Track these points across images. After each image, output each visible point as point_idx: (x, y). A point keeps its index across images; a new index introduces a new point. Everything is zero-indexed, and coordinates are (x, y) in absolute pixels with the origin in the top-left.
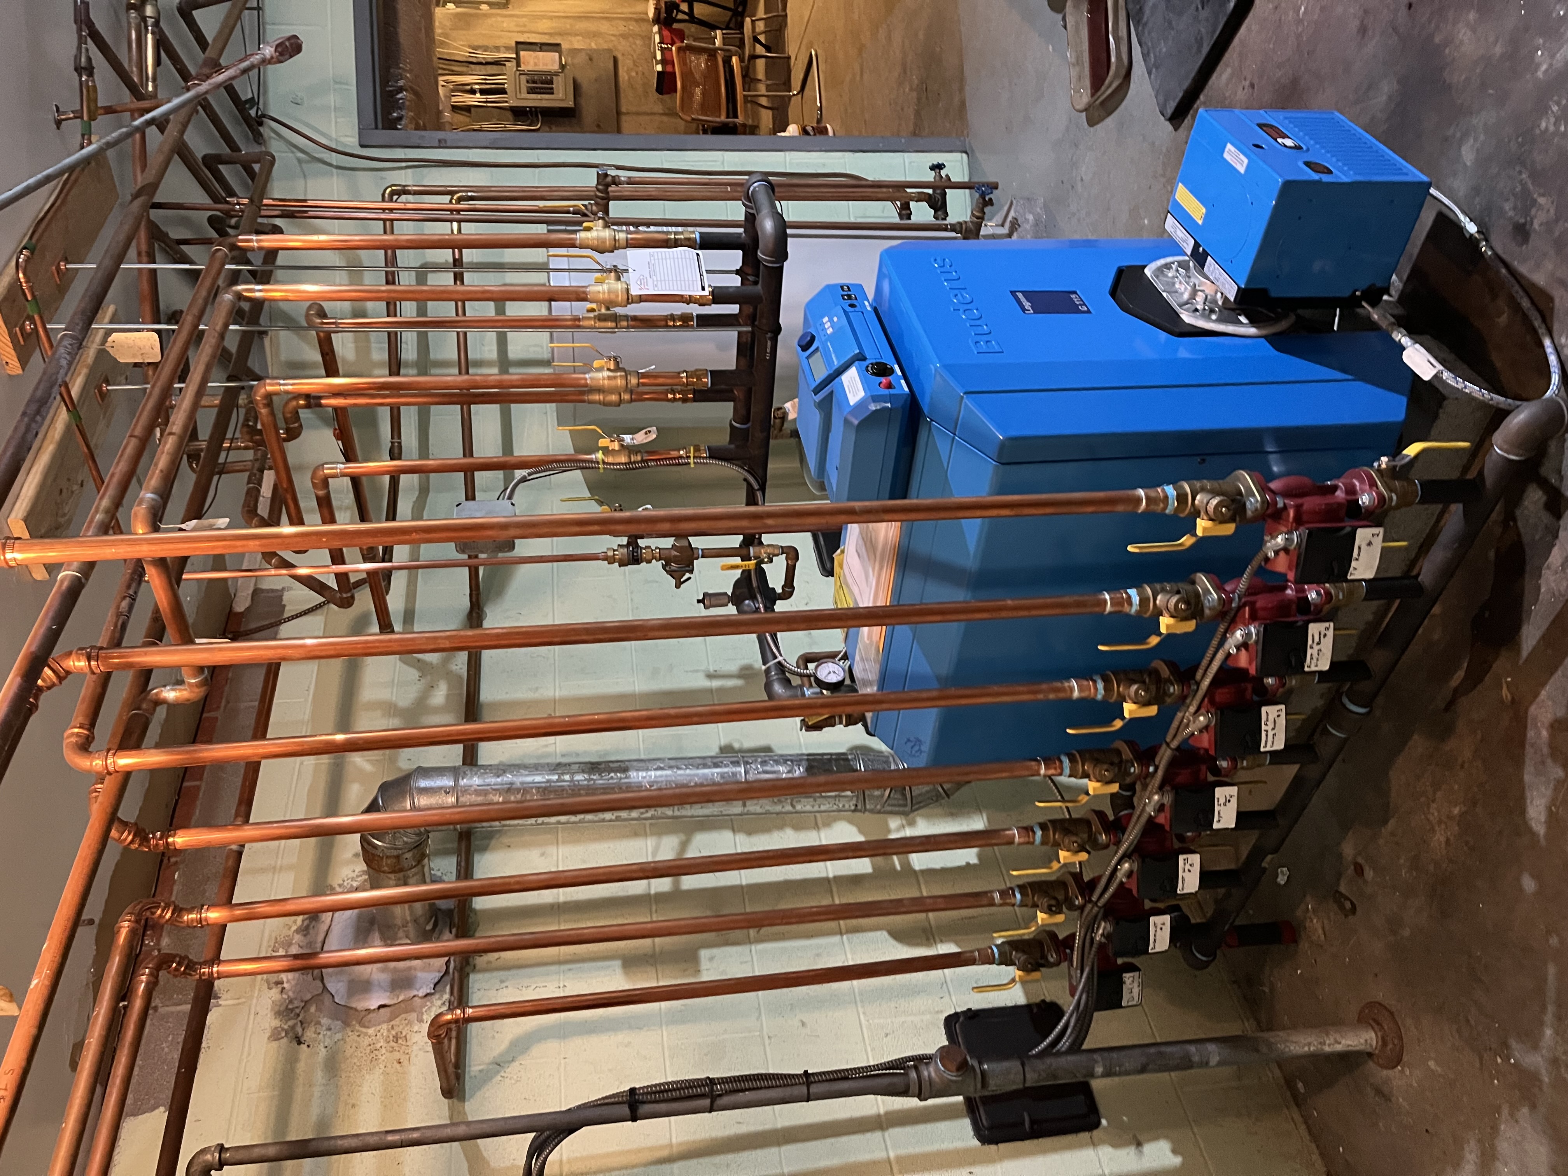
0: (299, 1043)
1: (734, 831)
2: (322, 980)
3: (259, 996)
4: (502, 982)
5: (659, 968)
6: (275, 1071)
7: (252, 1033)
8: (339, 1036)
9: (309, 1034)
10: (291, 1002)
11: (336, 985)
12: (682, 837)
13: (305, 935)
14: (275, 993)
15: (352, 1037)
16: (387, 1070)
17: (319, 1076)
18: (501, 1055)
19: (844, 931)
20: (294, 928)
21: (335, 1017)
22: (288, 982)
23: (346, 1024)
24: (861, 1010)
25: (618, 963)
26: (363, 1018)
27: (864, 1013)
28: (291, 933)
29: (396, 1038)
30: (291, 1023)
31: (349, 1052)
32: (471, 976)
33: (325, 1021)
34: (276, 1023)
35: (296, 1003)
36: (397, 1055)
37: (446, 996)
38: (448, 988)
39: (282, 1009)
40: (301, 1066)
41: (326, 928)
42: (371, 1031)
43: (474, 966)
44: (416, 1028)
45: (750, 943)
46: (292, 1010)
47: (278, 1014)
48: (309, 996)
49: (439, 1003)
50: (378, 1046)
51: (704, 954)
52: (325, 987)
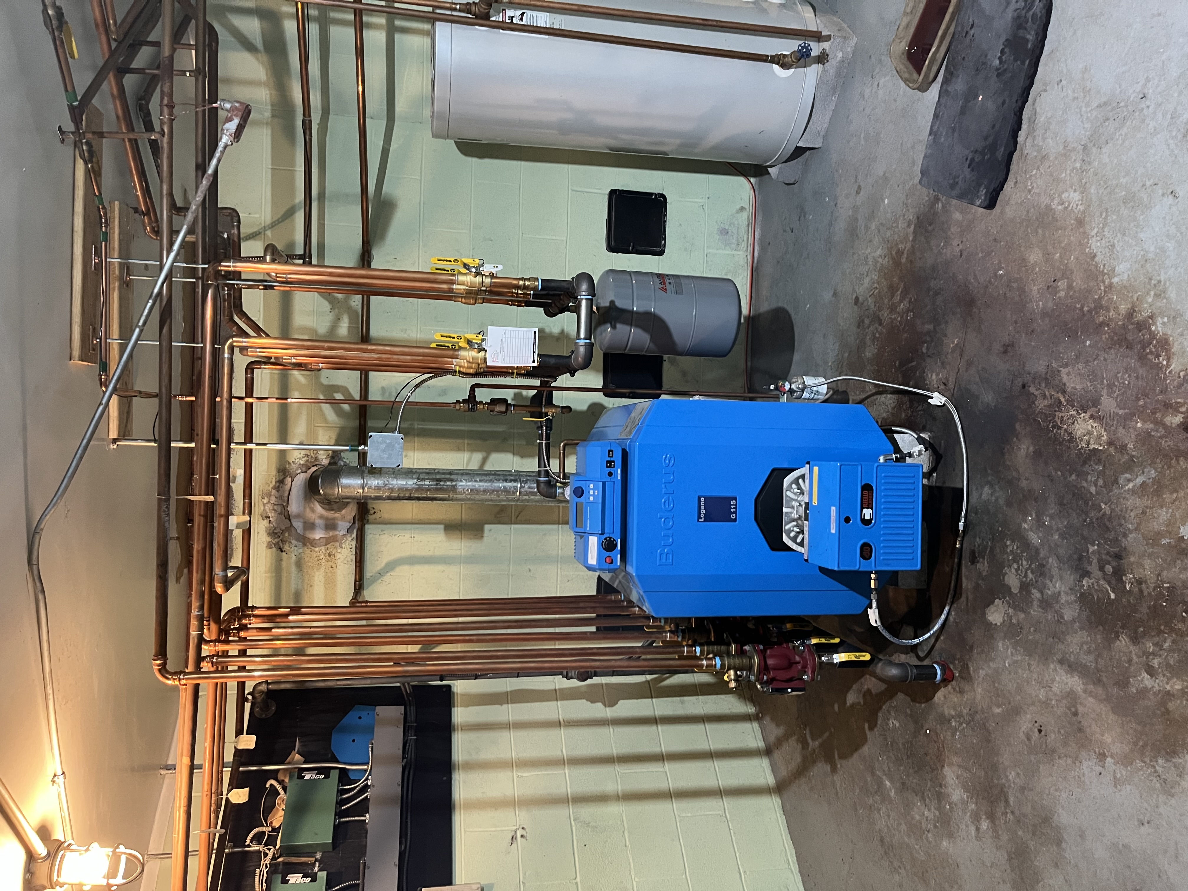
0: (282, 551)
1: (514, 454)
2: (290, 520)
3: (258, 524)
4: (382, 531)
5: (463, 532)
6: (272, 564)
7: (258, 543)
8: (301, 551)
9: (286, 547)
10: (275, 529)
11: (298, 524)
12: (485, 454)
13: (278, 491)
14: (266, 522)
15: (308, 551)
16: (327, 570)
17: (293, 569)
18: (381, 570)
19: (561, 522)
20: (271, 486)
21: (297, 540)
22: (272, 517)
23: (304, 545)
24: (559, 567)
25: (442, 527)
26: (313, 543)
27: (561, 569)
28: (270, 488)
29: (330, 555)
30: (276, 540)
31: (307, 559)
32: (366, 526)
33: (293, 542)
34: (269, 539)
35: (277, 530)
36: (330, 564)
37: (354, 535)
38: (355, 532)
39: (271, 531)
40: (284, 564)
41: (289, 488)
42: (317, 549)
43: (368, 520)
44: (339, 551)
45: (511, 523)
46: (276, 534)
47: (269, 534)
48: (283, 528)
49: (350, 539)
50: (321, 557)
51: (487, 527)
52: (291, 525)
